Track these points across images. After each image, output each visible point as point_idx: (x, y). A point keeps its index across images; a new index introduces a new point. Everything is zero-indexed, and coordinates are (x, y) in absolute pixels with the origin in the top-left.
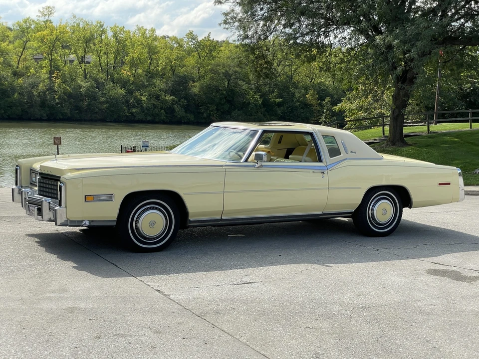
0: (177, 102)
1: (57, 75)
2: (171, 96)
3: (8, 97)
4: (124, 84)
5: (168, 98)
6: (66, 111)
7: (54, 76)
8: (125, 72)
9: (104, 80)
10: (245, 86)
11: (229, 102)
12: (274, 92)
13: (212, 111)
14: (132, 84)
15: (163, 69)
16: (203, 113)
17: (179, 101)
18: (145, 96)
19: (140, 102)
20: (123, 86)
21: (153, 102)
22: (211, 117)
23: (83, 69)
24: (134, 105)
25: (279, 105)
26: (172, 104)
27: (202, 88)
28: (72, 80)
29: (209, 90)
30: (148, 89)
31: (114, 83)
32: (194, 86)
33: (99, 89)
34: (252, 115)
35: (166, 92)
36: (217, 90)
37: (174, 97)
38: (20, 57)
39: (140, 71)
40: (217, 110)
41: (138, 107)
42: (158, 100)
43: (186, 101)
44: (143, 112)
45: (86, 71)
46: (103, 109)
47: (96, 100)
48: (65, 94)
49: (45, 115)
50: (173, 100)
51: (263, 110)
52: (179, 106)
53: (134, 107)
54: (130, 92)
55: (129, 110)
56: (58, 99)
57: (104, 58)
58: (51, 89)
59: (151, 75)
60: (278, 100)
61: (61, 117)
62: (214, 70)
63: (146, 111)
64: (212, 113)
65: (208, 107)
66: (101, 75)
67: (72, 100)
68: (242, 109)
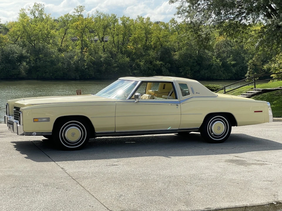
0: (164, 65)
1: (86, 50)
2: (160, 61)
3: (55, 65)
4: (129, 54)
5: (158, 62)
6: (91, 73)
7: (84, 51)
8: (130, 47)
9: (116, 52)
10: (210, 54)
11: (199, 64)
12: (230, 57)
13: (187, 71)
14: (134, 54)
15: (154, 43)
16: (181, 72)
17: (165, 65)
18: (143, 62)
19: (139, 66)
20: (128, 56)
21: (147, 65)
22: (187, 75)
23: (103, 46)
24: (136, 68)
25: (234, 66)
26: (161, 67)
27: (180, 55)
28: (96, 53)
29: (185, 57)
30: (145, 57)
31: (122, 54)
32: (175, 54)
33: (113, 58)
34: (215, 73)
35: (157, 59)
36: (191, 56)
37: (162, 62)
38: (63, 39)
39: (139, 46)
40: (191, 70)
41: (138, 70)
42: (152, 64)
43: (170, 65)
44: (142, 72)
45: (105, 47)
46: (115, 71)
47: (111, 66)
48: (91, 62)
49: (78, 76)
50: (162, 64)
51: (222, 69)
52: (165, 68)
53: (135, 69)
54: (133, 60)
55: (132, 71)
56: (87, 65)
57: (116, 38)
58: (82, 59)
59: (147, 48)
60: (233, 63)
61: (88, 77)
62: (188, 44)
63: (143, 72)
64: (187, 72)
65: (185, 68)
66: (114, 49)
67: (95, 66)
68: (208, 69)
